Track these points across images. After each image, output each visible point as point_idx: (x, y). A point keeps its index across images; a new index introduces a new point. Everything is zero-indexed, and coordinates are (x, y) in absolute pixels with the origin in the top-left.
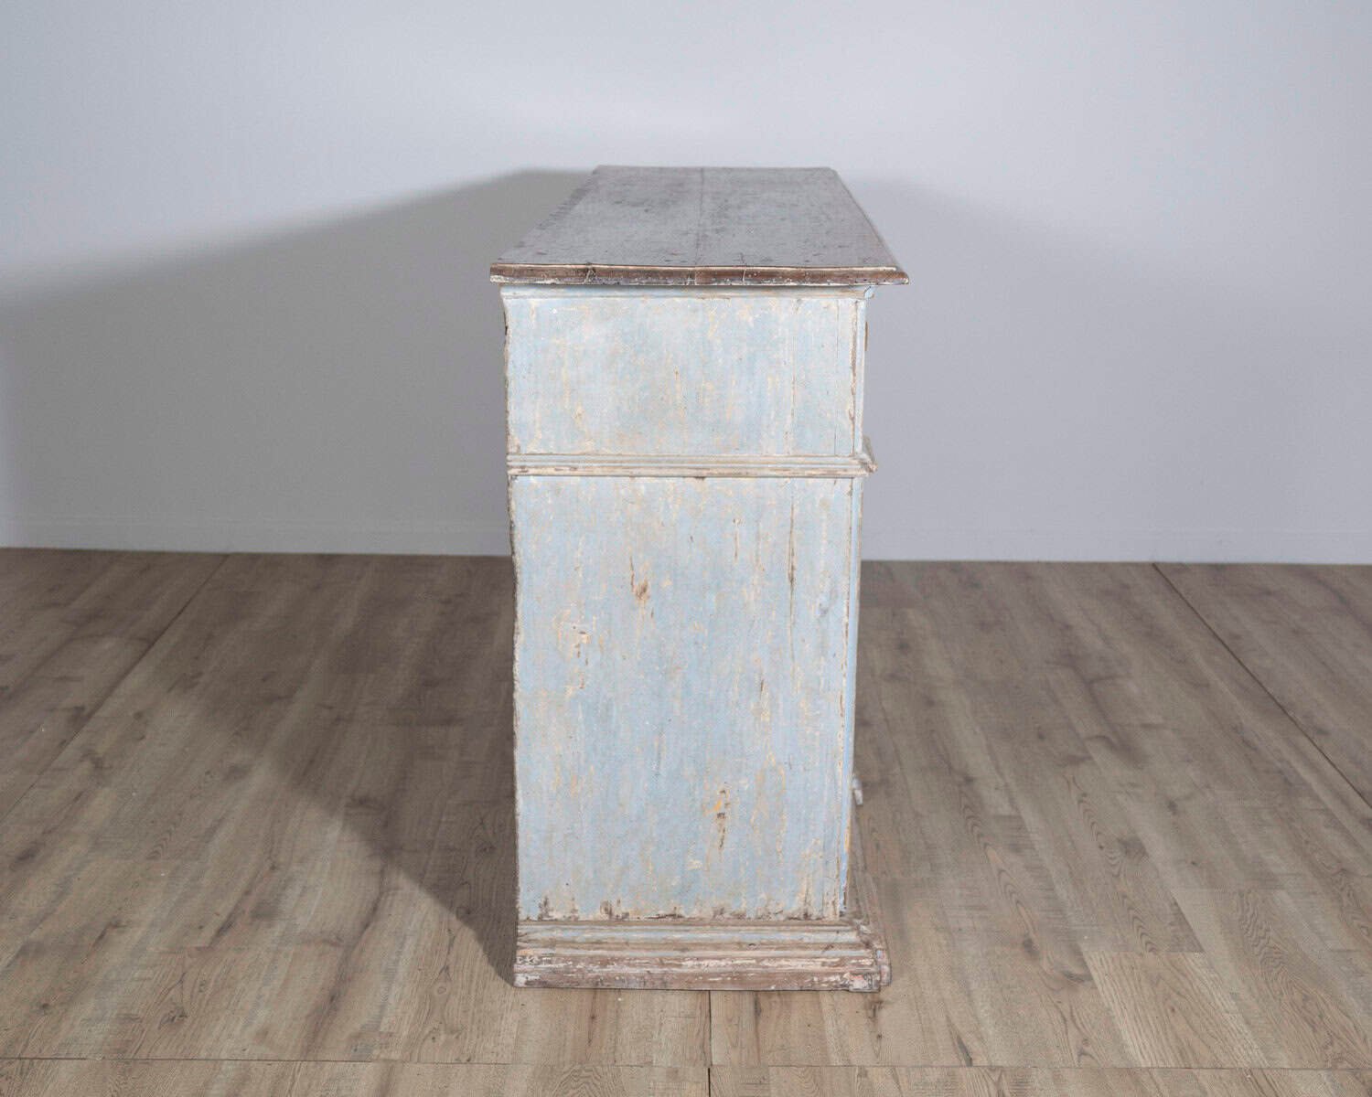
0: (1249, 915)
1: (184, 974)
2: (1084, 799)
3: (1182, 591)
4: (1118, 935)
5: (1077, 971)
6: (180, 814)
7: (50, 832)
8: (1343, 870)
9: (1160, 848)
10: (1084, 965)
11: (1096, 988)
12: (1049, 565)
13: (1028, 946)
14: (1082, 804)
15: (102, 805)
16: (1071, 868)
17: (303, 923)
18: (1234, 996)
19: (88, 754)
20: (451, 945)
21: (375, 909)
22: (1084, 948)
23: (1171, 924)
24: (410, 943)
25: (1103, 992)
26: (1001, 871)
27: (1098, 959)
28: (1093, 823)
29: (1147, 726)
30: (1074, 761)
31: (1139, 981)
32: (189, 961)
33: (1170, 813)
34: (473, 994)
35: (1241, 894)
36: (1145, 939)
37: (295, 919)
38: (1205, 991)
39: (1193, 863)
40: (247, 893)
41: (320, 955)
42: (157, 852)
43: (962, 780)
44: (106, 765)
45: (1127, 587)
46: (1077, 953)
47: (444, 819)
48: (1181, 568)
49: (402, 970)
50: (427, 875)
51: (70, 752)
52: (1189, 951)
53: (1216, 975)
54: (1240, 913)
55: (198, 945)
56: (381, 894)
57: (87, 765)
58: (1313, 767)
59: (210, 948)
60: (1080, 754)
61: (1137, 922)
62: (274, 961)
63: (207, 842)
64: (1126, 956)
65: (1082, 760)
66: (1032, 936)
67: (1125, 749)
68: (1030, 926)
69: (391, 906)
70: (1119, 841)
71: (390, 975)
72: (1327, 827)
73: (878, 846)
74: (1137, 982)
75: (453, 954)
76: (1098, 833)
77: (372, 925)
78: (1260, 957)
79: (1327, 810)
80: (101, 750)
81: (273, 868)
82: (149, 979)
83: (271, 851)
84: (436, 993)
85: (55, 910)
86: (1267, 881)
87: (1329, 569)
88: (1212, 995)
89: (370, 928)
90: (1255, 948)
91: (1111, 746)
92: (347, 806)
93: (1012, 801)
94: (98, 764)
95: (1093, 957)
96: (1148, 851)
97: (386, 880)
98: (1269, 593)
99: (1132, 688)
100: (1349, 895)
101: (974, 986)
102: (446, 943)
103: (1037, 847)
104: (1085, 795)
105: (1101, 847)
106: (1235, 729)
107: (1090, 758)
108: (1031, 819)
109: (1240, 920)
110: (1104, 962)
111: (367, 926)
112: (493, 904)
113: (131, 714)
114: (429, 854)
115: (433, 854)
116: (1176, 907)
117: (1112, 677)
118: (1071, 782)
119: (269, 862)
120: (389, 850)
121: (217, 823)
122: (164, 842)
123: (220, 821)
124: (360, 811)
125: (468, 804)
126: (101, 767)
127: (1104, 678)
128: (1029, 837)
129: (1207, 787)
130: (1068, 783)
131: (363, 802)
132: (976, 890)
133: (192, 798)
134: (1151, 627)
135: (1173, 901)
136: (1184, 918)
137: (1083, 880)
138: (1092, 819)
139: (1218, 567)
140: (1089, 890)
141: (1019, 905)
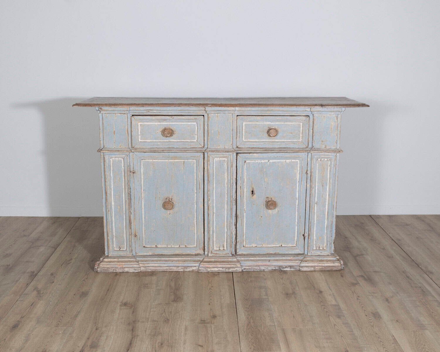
0: (418, 339)
2: (359, 298)
3: (380, 224)
4: (376, 348)
6: (66, 310)
7: (23, 317)
9: (385, 316)
14: (358, 300)
15: (40, 307)
16: (357, 323)
17: (107, 349)
19: (35, 288)
21: (131, 344)
23: (393, 343)
26: (335, 325)
28: (362, 307)
29: (375, 272)
30: (354, 284)
33: (387, 303)
35: (414, 332)
36: (385, 349)
37: (105, 348)
39: (397, 321)
40: (88, 338)
42: (58, 324)
43: (318, 292)
44: (41, 292)
45: (362, 223)
47: (152, 310)
48: (379, 217)
50: (147, 331)
51: (30, 287)
54: (414, 339)
56: (132, 338)
57: (35, 293)
58: (430, 285)
60: (355, 282)
61: (382, 343)
63: (75, 320)
65: (356, 284)
66: (348, 349)
67: (369, 280)
68: (347, 345)
69: (136, 342)
70: (372, 313)
72: (438, 307)
73: (294, 316)
76: (365, 310)
77: (130, 350)
80: (40, 287)
81: (97, 329)
83: (96, 323)
86: (422, 327)
87: (425, 216)
91: (365, 280)
92: (121, 306)
93: (336, 300)
94: (39, 292)
96: (381, 317)
97: (134, 333)
99: (369, 258)
103: (345, 316)
104: (359, 297)
105: (366, 316)
106: (403, 272)
107: (359, 283)
108: (342, 305)
109: (415, 342)
111: (128, 350)
112: (170, 342)
113: (49, 274)
114: (148, 323)
115: (149, 323)
116: (393, 337)
117: (362, 255)
118: (354, 292)
119: (95, 327)
120: (134, 322)
121: (78, 313)
122: (60, 320)
123: (79, 312)
124: (124, 307)
125: (159, 304)
126: (40, 293)
127: (360, 255)
128: (343, 312)
129: (397, 293)
130: (353, 292)
131: (125, 304)
132: (328, 332)
133: (69, 304)
134: (372, 237)
135: (392, 335)
136: (397, 341)
137: (362, 327)
138: (362, 305)
139: (390, 217)
140: (364, 331)
141: (342, 337)
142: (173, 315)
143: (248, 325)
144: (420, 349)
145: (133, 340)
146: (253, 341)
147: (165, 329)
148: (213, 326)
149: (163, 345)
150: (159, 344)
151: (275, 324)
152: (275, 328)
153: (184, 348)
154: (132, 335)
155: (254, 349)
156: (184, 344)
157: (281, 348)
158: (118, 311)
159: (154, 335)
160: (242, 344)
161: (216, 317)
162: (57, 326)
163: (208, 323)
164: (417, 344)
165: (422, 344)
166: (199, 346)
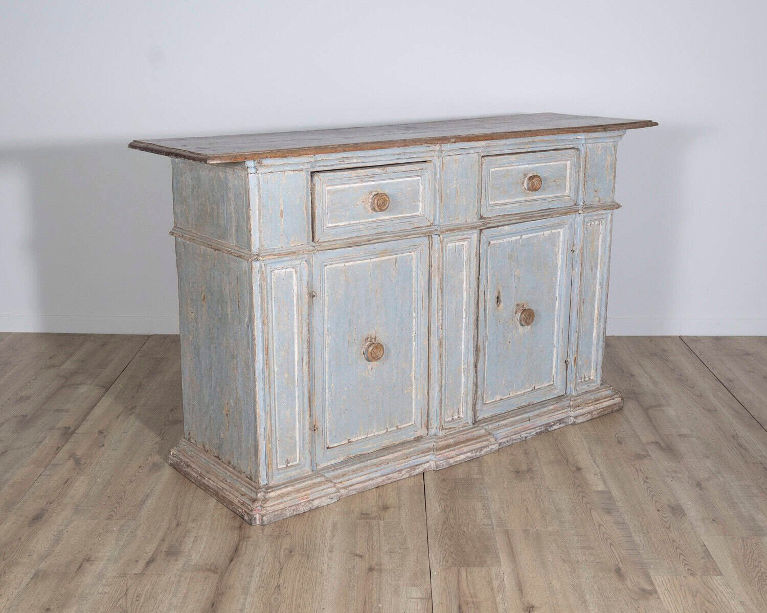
0: (748, 552)
1: (127, 590)
2: (648, 481)
3: (698, 354)
4: (672, 566)
5: (648, 588)
6: (124, 492)
7: (51, 503)
9: (693, 511)
10: (652, 583)
11: (660, 598)
12: (619, 337)
13: (618, 571)
14: (645, 483)
15: (80, 487)
16: (641, 523)
17: (195, 558)
18: (742, 603)
19: (72, 456)
20: (281, 572)
21: (236, 550)
22: (652, 573)
23: (702, 558)
24: (257, 571)
25: (664, 601)
26: (600, 525)
27: (660, 580)
28: (653, 496)
29: (680, 436)
30: (640, 457)
31: (685, 593)
32: (130, 582)
33: (698, 489)
34: (294, 602)
35: (743, 538)
36: (687, 567)
37: (191, 556)
38: (724, 600)
39: (713, 520)
40: (163, 540)
41: (206, 578)
42: (111, 515)
43: (574, 469)
44: (82, 462)
45: (665, 351)
46: (647, 576)
48: (696, 339)
49: (253, 588)
51: (62, 454)
52: (715, 575)
53: (731, 590)
54: (743, 551)
55: (136, 572)
56: (240, 541)
57: (71, 463)
59: (142, 574)
60: (643, 453)
61: (682, 558)
62: (179, 581)
63: (140, 509)
64: (676, 578)
65: (644, 456)
66: (621, 566)
67: (669, 449)
68: (618, 559)
69: (246, 548)
70: (669, 506)
71: (245, 591)
73: (527, 510)
74: (684, 595)
75: (282, 577)
76: (656, 501)
77: (235, 560)
78: (756, 579)
80: (79, 453)
81: (178, 525)
82: (108, 593)
83: (176, 514)
84: (273, 602)
85: (54, 551)
86: (758, 531)
88: (730, 603)
89: (233, 562)
90: (753, 573)
91: (662, 449)
93: (605, 482)
94: (78, 462)
95: (657, 578)
96: (686, 512)
97: (243, 533)
98: (748, 354)
99: (671, 412)
101: (588, 597)
102: (278, 571)
103: (620, 510)
104: (647, 478)
105: (659, 511)
106: (733, 437)
107: (649, 455)
108: (616, 493)
109: (743, 556)
110: (664, 582)
111: (232, 560)
112: (305, 547)
113: (97, 431)
116: (705, 548)
117: (660, 406)
118: (639, 470)
119: (175, 521)
121: (145, 498)
122: (115, 509)
123: (147, 496)
126: (80, 463)
127: (655, 406)
128: (615, 504)
129: (719, 472)
130: (637, 470)
132: (586, 537)
133: (131, 482)
134: (681, 375)
135: (703, 544)
136: (710, 554)
137: (649, 530)
138: (652, 493)
139: (717, 339)
140: (653, 537)
141: (612, 547)
143: (445, 522)
144: (752, 567)
145: (241, 544)
146: (452, 549)
147: (298, 527)
148: (382, 522)
149: (293, 553)
150: (287, 552)
151: (494, 522)
152: (493, 529)
153: (330, 559)
154: (239, 536)
155: (453, 563)
156: (331, 552)
157: (500, 561)
159: (277, 537)
160: (432, 555)
161: (389, 508)
162: (110, 518)
163: (374, 518)
164: (746, 560)
165: (756, 561)
166: (356, 557)
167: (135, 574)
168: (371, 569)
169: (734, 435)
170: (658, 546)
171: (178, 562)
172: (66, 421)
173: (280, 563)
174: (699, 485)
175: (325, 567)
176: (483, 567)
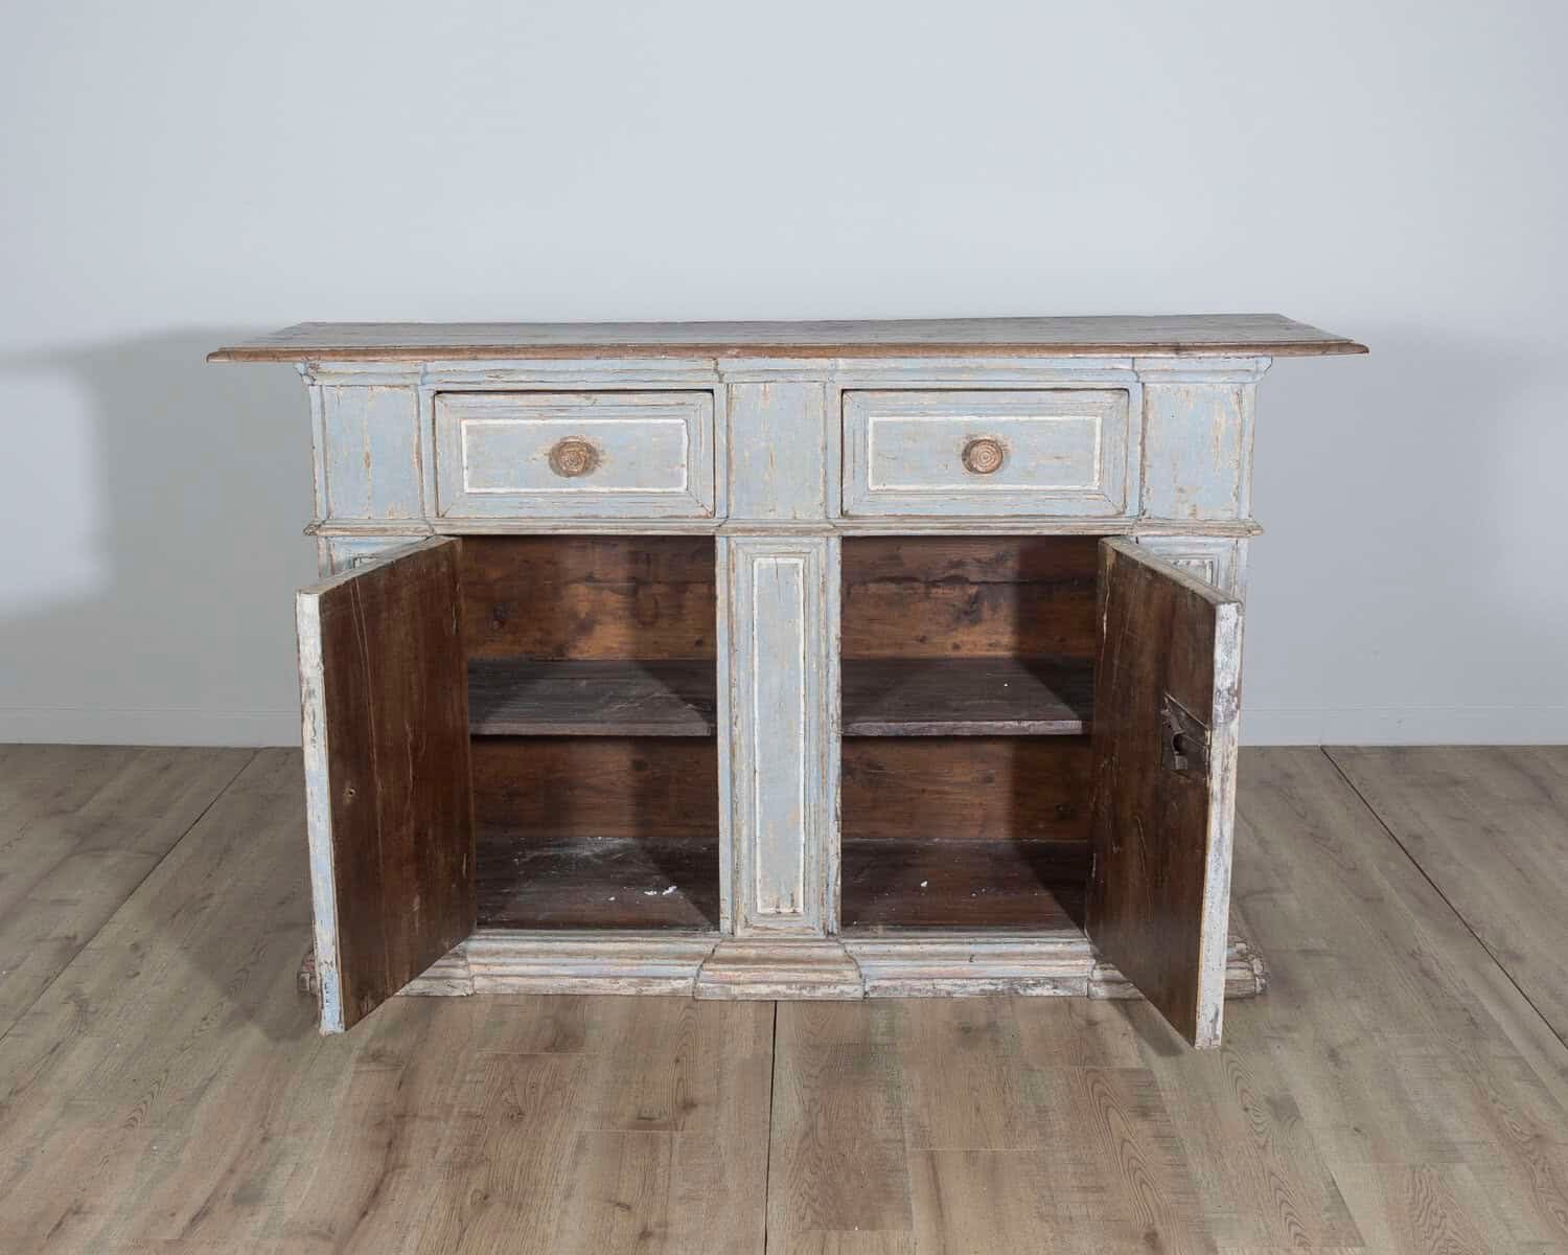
0: (1421, 1196)
2: (1230, 1047)
3: (1355, 783)
4: (1262, 1226)
6: (167, 1071)
7: (18, 1092)
8: (1537, 1136)
9: (1316, 1109)
13: (1151, 1239)
14: (1225, 1054)
15: (80, 1059)
16: (1208, 1135)
17: (291, 1209)
19: (73, 994)
20: (461, 1239)
21: (376, 1192)
22: (1219, 1241)
23: (1327, 1210)
24: (412, 1237)
26: (1124, 1141)
28: (1237, 1079)
29: (1306, 952)
33: (1330, 1064)
35: (1413, 1168)
36: (1294, 1229)
37: (284, 1204)
39: (1356, 1129)
40: (232, 1171)
42: (134, 1119)
43: (1083, 1023)
44: (91, 1009)
45: (1289, 776)
46: (1210, 1250)
47: (468, 1078)
48: (1354, 752)
50: (441, 1149)
51: (56, 991)
52: (1350, 1246)
54: (1411, 1194)
55: (168, 1238)
56: (385, 1174)
57: (71, 1008)
58: (1504, 1003)
59: (180, 1241)
61: (1286, 1209)
63: (194, 1105)
64: (1270, 1253)
66: (1159, 1227)
68: (1156, 1214)
69: (396, 1188)
70: (1269, 1100)
72: (1518, 1079)
73: (978, 1109)
76: (1244, 1091)
77: (371, 1214)
78: (1434, 1253)
79: (1522, 1058)
80: (88, 989)
81: (264, 1140)
83: (265, 1117)
85: (10, 1192)
86: (1445, 1151)
87: (1527, 751)
89: (367, 1218)
90: (1428, 1241)
92: (360, 1060)
93: (1142, 1052)
94: (82, 1007)
96: (1303, 1115)
97: (394, 1156)
98: (1456, 783)
99: (1291, 903)
100: (1543, 1170)
102: (456, 1235)
103: (1168, 1109)
104: (1229, 1041)
105: (1246, 1110)
106: (1413, 955)
108: (1163, 1072)
109: (1410, 1204)
111: (365, 1214)
112: (515, 1189)
113: (128, 945)
114: (446, 1122)
115: (451, 1122)
116: (1334, 1188)
117: (1270, 890)
119: (262, 1131)
120: (400, 1117)
121: (206, 1082)
122: (143, 1107)
123: (211, 1079)
124: (373, 1066)
125: (497, 1057)
126: (86, 1012)
127: (1260, 892)
128: (1160, 1096)
129: (1377, 1030)
131: (376, 1057)
132: (1092, 1167)
133: (182, 1050)
134: (1317, 827)
135: (1330, 1180)
136: (1343, 1202)
137: (1223, 1151)
138: (1236, 1073)
139: (1397, 752)
140: (1229, 1165)
141: (1144, 1186)
142: (540, 1098)
143: (807, 1134)
144: (1425, 1229)
145: (386, 1180)
146: (815, 1192)
147: (505, 1145)
148: (677, 1136)
149: (489, 1199)
150: (478, 1197)
151: (906, 1135)
152: (904, 1149)
153: (564, 1212)
154: (386, 1164)
155: (814, 1222)
156: (567, 1197)
157: (911, 1220)
158: (346, 1080)
159: (465, 1165)
160: (773, 1204)
161: (695, 1106)
162: (130, 1124)
163: (664, 1127)
164: (1417, 1212)
165: (1436, 1214)
166: (618, 1208)
167: (167, 1242)
168: (645, 1235)
169: (1414, 951)
170: (1238, 1184)
171: (255, 1218)
172: (72, 923)
173: (460, 1220)
174: (1333, 1055)
175: (552, 1230)
176: (873, 1228)
